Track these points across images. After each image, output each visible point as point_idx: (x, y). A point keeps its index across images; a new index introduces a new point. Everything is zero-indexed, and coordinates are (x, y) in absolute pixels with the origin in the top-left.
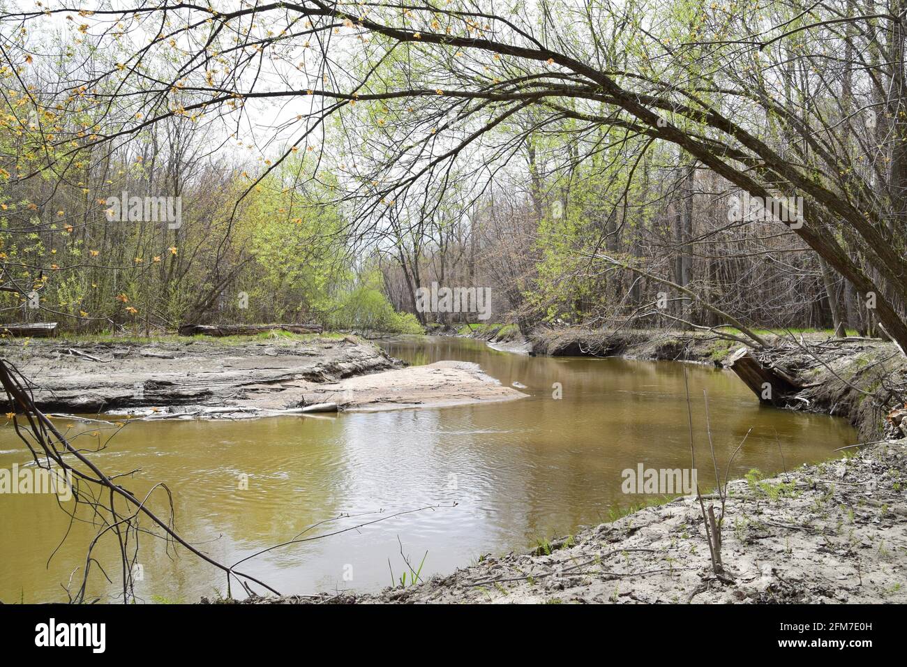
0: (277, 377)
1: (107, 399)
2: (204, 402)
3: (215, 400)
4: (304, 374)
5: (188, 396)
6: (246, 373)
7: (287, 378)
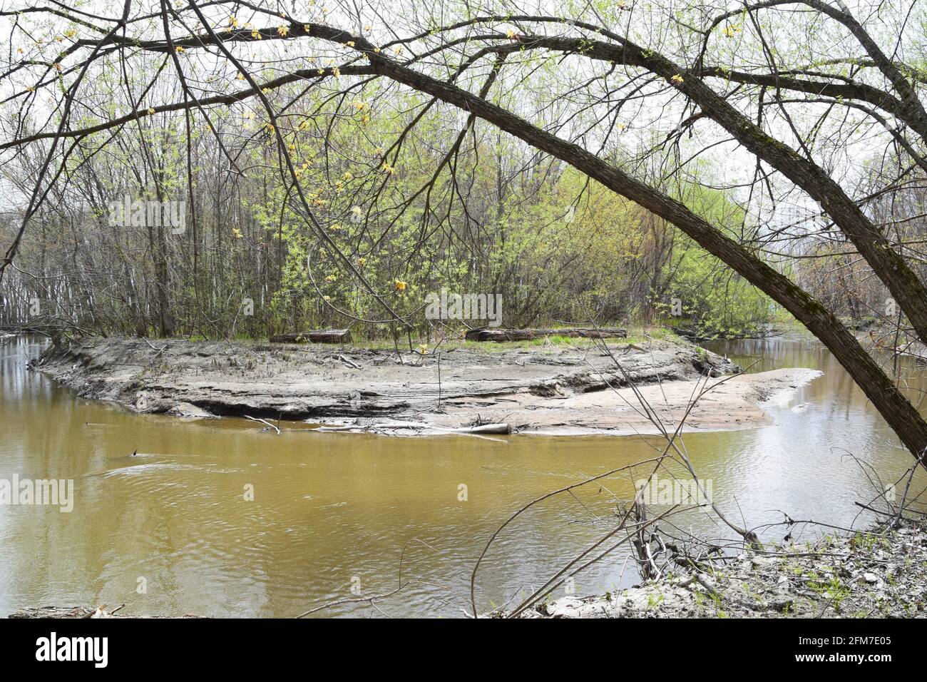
0: (495, 390)
1: (309, 408)
2: (395, 415)
3: (409, 413)
4: (531, 387)
5: (381, 408)
6: (464, 384)
7: (508, 391)
